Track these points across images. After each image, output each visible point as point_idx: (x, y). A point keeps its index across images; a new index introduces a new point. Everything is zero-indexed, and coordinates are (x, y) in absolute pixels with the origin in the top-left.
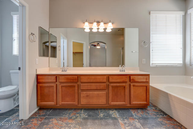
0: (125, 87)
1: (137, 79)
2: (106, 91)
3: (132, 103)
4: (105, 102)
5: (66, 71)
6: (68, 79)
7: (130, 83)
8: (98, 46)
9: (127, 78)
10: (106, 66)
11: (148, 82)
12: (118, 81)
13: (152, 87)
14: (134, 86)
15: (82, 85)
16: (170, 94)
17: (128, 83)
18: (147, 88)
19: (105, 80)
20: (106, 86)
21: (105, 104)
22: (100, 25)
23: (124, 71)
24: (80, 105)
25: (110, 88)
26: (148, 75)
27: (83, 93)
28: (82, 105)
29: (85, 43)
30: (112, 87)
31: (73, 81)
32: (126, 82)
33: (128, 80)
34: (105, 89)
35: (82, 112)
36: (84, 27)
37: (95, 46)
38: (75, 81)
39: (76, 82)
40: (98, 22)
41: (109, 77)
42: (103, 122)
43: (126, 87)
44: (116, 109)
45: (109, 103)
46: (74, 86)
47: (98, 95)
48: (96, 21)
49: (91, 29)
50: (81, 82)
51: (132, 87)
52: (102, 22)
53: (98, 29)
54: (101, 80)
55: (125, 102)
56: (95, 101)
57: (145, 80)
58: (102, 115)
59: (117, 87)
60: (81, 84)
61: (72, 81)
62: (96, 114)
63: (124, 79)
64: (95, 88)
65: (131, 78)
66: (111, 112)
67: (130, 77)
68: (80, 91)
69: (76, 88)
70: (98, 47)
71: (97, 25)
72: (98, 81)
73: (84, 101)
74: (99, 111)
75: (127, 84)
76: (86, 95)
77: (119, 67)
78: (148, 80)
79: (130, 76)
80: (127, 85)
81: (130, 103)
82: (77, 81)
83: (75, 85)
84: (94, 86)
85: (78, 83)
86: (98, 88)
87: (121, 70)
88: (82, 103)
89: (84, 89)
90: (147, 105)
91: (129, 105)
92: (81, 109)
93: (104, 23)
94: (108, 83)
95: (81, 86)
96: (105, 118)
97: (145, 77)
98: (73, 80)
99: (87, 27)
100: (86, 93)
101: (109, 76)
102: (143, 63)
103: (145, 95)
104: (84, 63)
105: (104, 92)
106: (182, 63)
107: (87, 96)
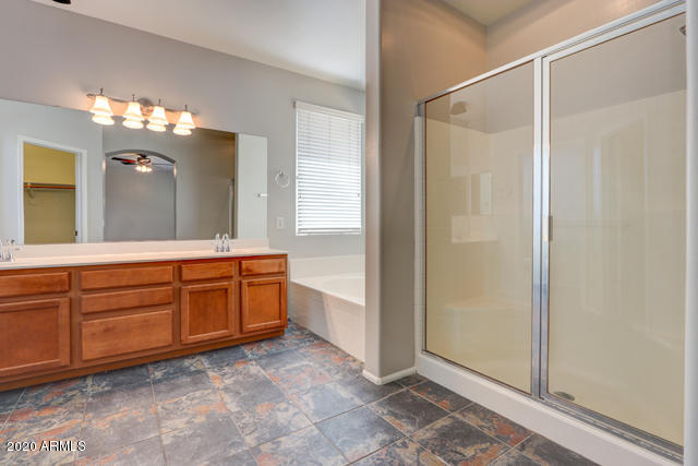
0: (226, 290)
1: (256, 266)
2: (174, 306)
3: (245, 330)
4: (170, 338)
5: (9, 259)
6: (23, 283)
7: (240, 279)
8: (141, 164)
9: (231, 265)
10: (174, 238)
11: (283, 273)
12: (209, 275)
13: (296, 285)
14: (250, 285)
15: (88, 299)
16: (326, 295)
17: (237, 278)
18: (281, 288)
19: (168, 277)
20: (171, 293)
21: (170, 346)
22: (152, 111)
23: (228, 250)
24: (77, 365)
25: (186, 298)
26: (284, 256)
27: (92, 324)
28: (86, 361)
29: (85, 153)
30: (191, 293)
31: (49, 289)
32: (229, 278)
33: (234, 271)
34: (170, 303)
35: (89, 381)
36: (92, 111)
37: (128, 162)
38: (58, 289)
39: (61, 292)
40: (146, 103)
41: (180, 268)
42: (162, 387)
43: (229, 290)
44: (202, 354)
45: (183, 338)
46: (56, 306)
47: (146, 321)
48: (137, 98)
49: (118, 119)
50: (84, 290)
51: (245, 288)
52: (159, 105)
53: (146, 122)
54: (157, 278)
55: (227, 328)
56: (135, 343)
57: (276, 270)
58: (158, 374)
59: (206, 292)
60: (84, 296)
61: (44, 289)
62: (142, 375)
63: (224, 269)
64: (137, 304)
65: (244, 266)
66: (187, 362)
67: (240, 263)
68: (77, 318)
69: (64, 311)
70: (143, 169)
71: (141, 109)
72: (146, 280)
73: (93, 349)
74: (151, 368)
75: (233, 283)
76: (102, 327)
77: (214, 238)
78: (283, 269)
79: (240, 259)
80: (232, 285)
81: (241, 331)
82: (67, 288)
83: (58, 302)
84: (130, 297)
85: (72, 294)
86: (147, 302)
87: (220, 246)
88: (87, 355)
89: (95, 309)
90: (283, 327)
91: (237, 336)
92: (84, 377)
93: (166, 110)
94: (177, 284)
95: (83, 302)
96: (167, 377)
97: (277, 261)
98: (48, 285)
99: (102, 111)
100: (101, 324)
101: (180, 265)
102: (278, 227)
103: (277, 305)
104: (78, 229)
105: (167, 312)
106: (360, 226)
107: (107, 330)
